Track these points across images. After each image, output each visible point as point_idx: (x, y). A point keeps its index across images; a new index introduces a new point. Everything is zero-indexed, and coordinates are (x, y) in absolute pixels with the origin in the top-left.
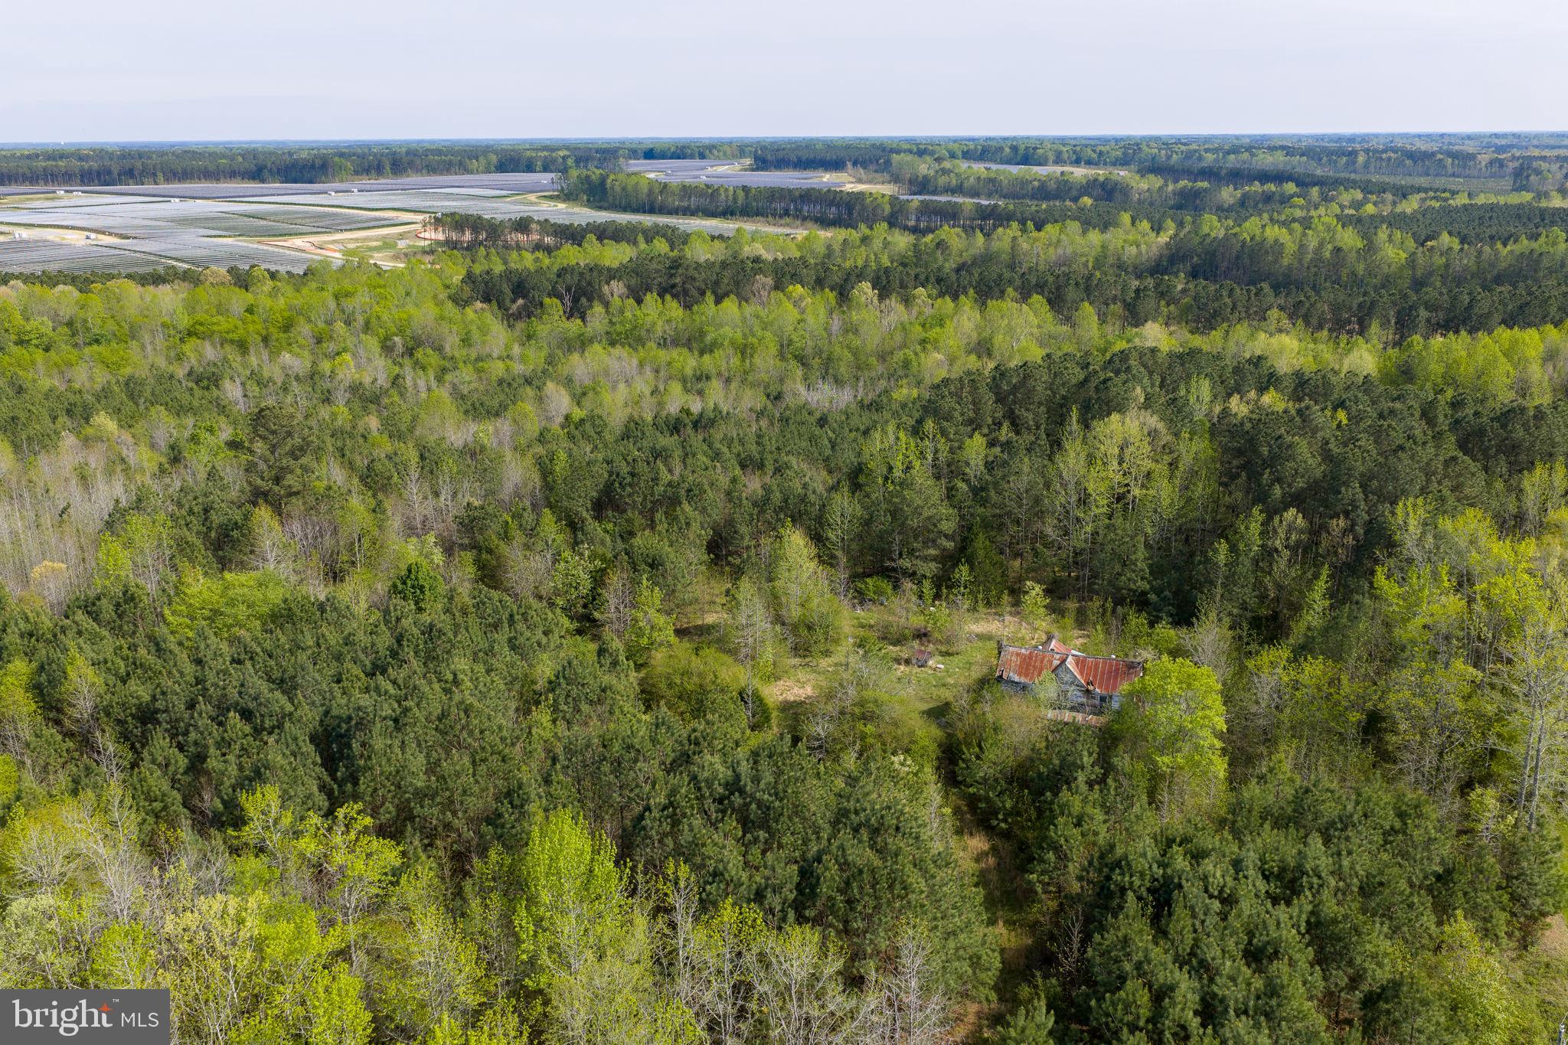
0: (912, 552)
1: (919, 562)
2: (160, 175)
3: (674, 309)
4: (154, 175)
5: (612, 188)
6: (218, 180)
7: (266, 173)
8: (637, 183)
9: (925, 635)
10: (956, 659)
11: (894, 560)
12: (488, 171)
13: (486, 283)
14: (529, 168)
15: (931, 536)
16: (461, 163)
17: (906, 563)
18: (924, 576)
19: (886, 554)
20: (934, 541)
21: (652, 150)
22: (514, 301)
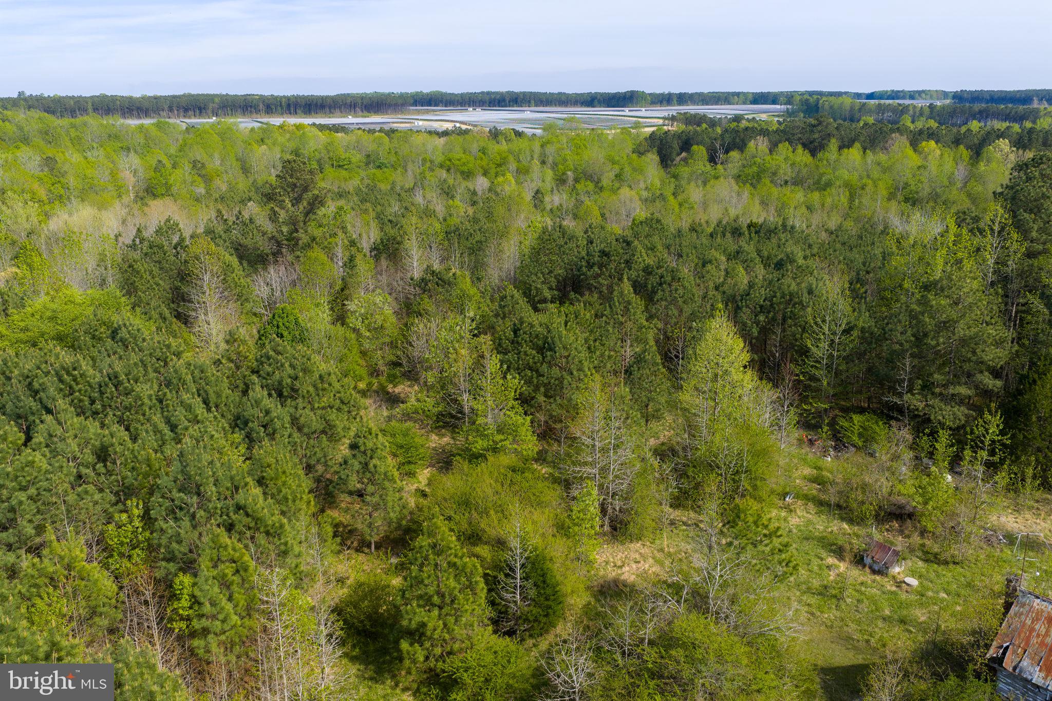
0: (927, 387)
1: (936, 402)
2: (533, 102)
3: (802, 156)
4: (529, 102)
5: (823, 106)
6: (566, 106)
7: (596, 102)
8: (842, 103)
9: (911, 516)
10: (947, 574)
11: (900, 395)
12: (744, 103)
13: (661, 141)
14: (774, 102)
15: (967, 367)
16: (726, 98)
17: (915, 401)
18: (942, 425)
19: (887, 383)
20: (969, 375)
21: (873, 93)
22: (679, 154)
